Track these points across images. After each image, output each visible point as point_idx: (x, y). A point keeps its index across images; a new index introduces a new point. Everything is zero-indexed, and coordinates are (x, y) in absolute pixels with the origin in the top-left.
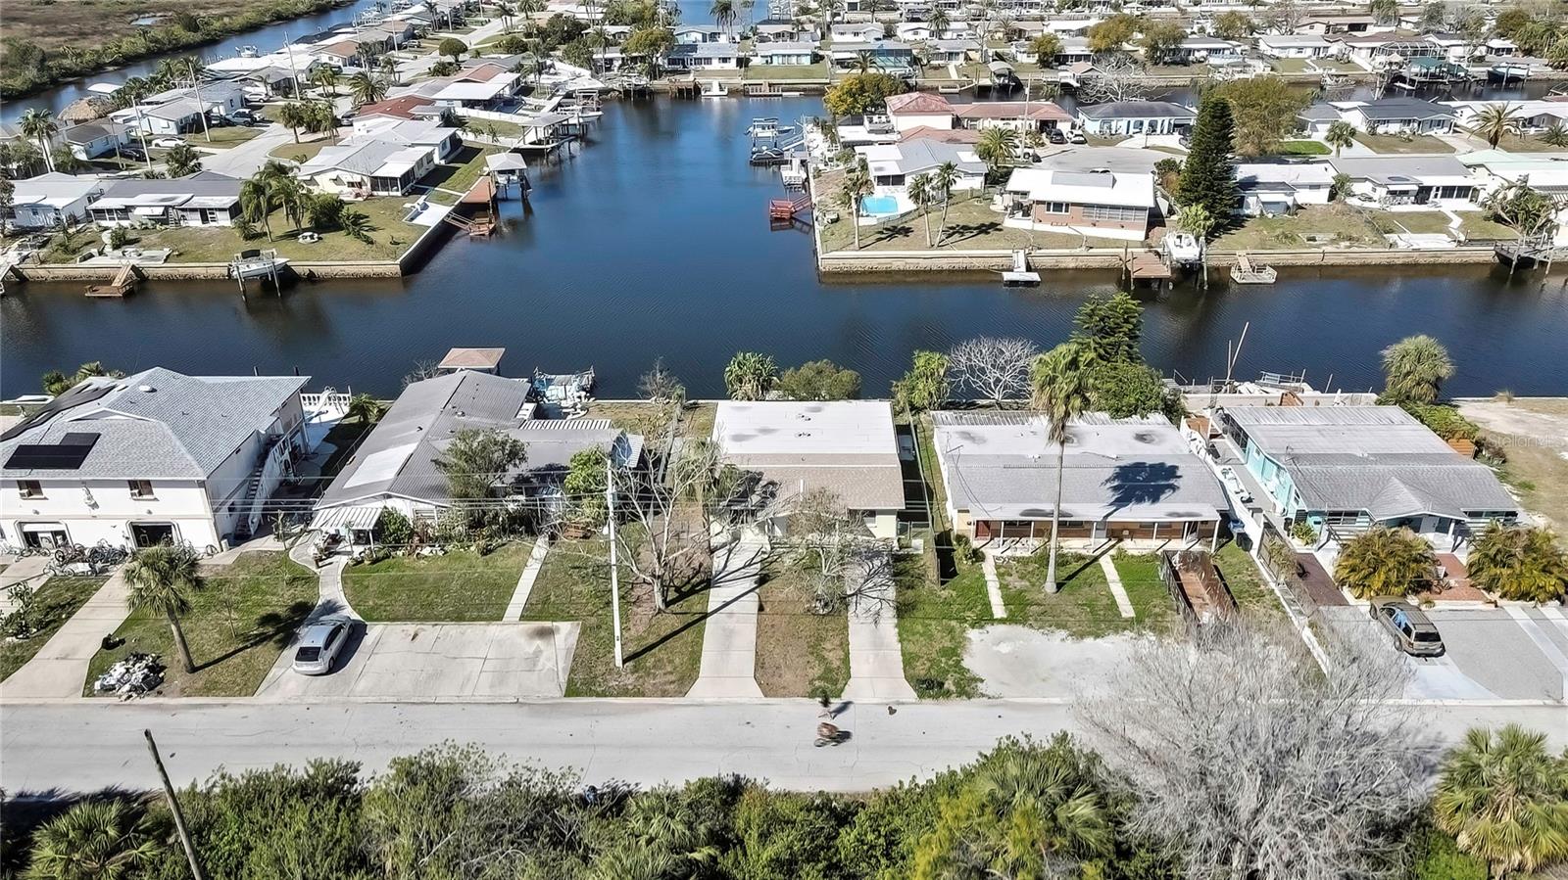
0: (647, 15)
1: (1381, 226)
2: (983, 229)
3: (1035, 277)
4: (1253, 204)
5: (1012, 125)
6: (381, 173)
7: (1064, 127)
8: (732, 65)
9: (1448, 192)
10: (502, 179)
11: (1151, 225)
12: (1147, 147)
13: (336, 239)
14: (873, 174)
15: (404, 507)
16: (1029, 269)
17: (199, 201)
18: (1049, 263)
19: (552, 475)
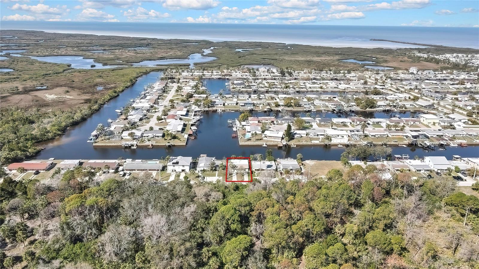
0: (204, 92)
1: (311, 139)
2: (261, 139)
3: (266, 146)
4: (296, 136)
5: (267, 122)
6: (178, 130)
7: (275, 122)
8: (222, 105)
9: (321, 135)
10: (194, 131)
11: (282, 139)
13: (176, 140)
14: (246, 131)
15: (205, 168)
16: (266, 145)
17: (157, 135)
18: (269, 144)
19: (218, 166)
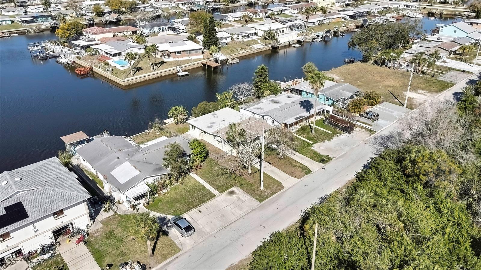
1: (246, 44)
2: (161, 63)
5: (124, 34)
7: (139, 32)
9: (252, 34)
11: (203, 53)
12: (167, 35)
16: (183, 71)
18: (187, 68)
